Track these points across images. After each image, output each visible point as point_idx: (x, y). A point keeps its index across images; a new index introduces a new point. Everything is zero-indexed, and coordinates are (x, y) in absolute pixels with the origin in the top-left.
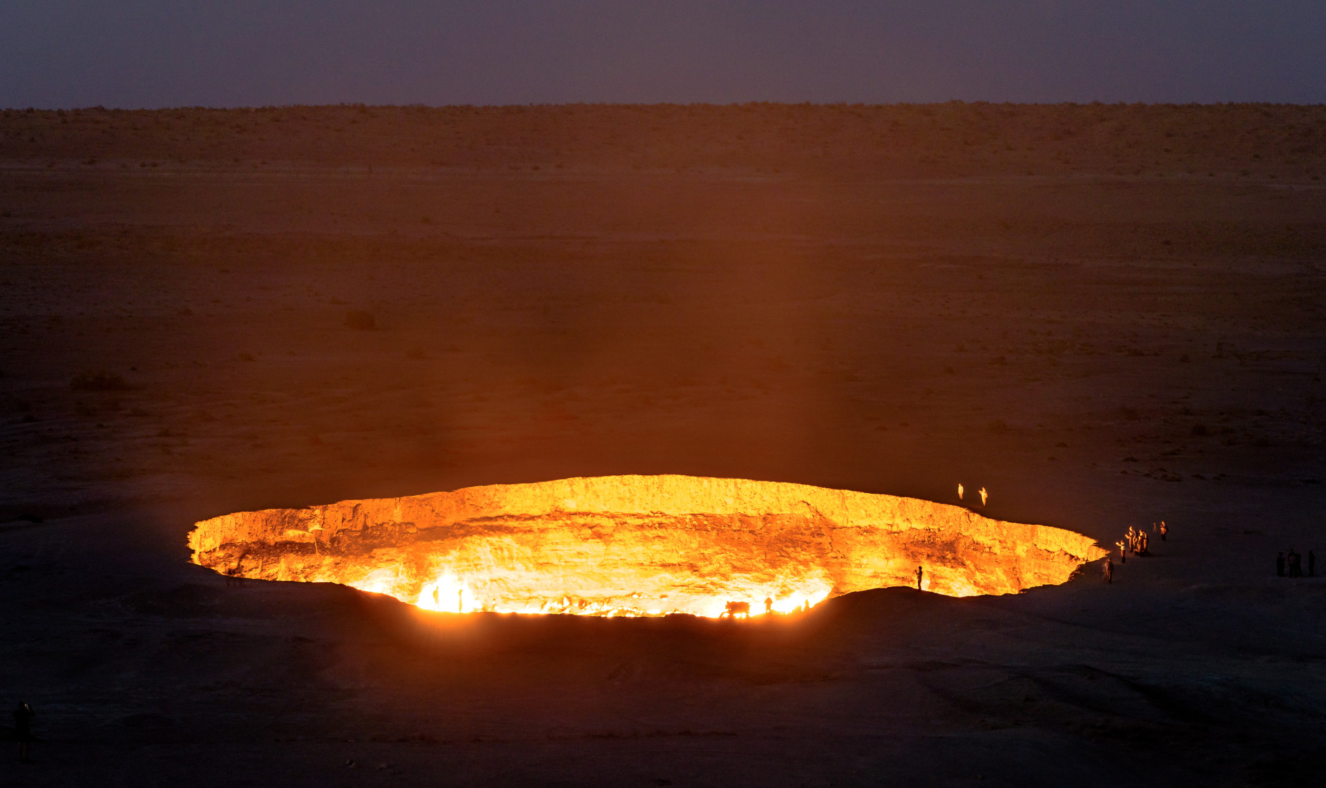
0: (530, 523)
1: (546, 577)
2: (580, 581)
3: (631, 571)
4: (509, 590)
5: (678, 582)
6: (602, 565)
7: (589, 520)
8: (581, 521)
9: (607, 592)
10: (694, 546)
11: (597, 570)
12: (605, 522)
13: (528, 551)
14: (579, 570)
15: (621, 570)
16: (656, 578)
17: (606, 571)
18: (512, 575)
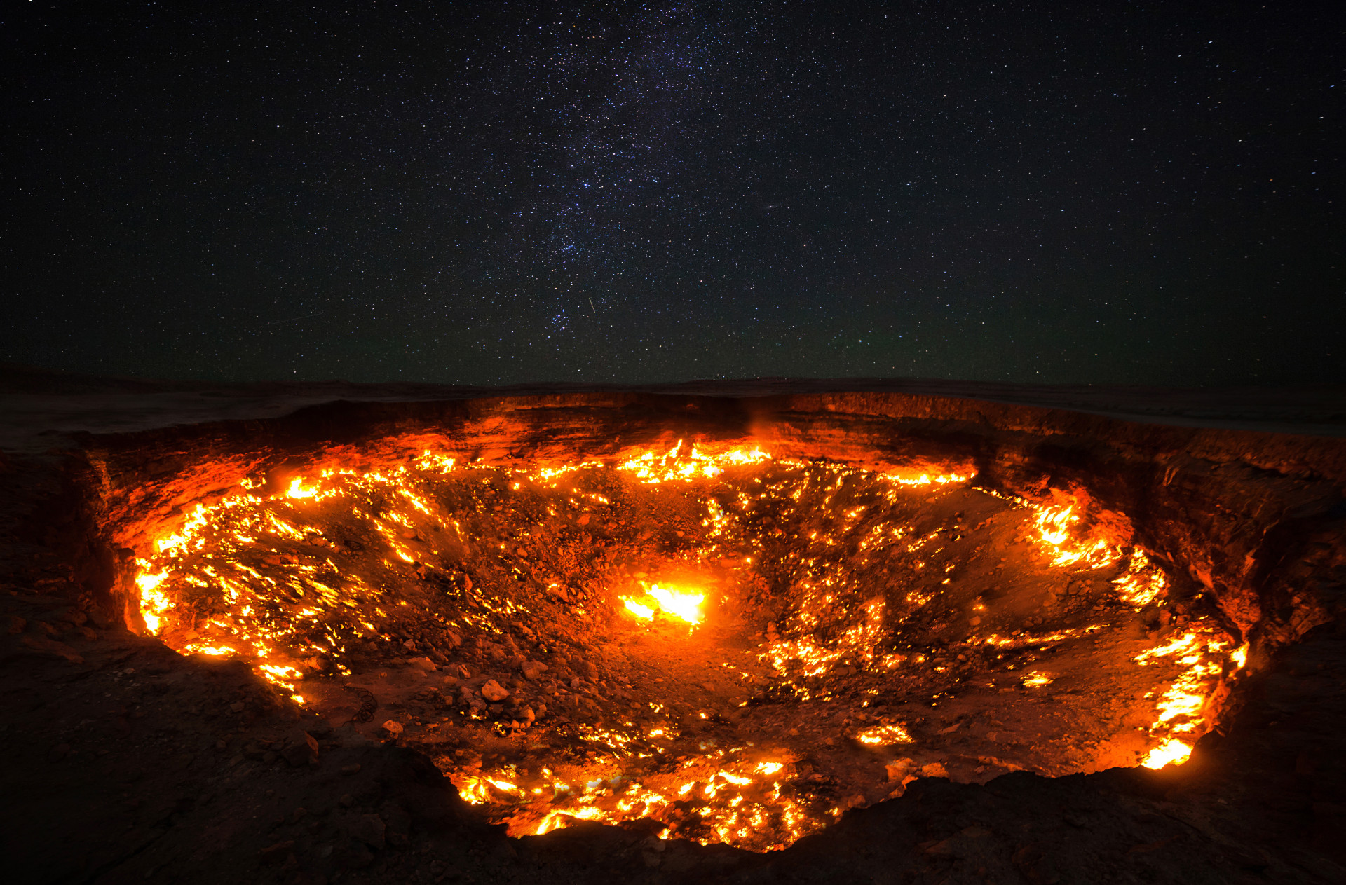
0: (804, 416)
1: (811, 446)
2: (830, 450)
3: (859, 447)
4: (790, 451)
5: (884, 456)
6: (843, 443)
7: (841, 417)
8: (837, 417)
9: (846, 458)
10: (896, 436)
11: (839, 445)
12: (850, 418)
13: (799, 431)
14: (829, 444)
15: (854, 447)
16: (873, 453)
17: (845, 446)
18: (791, 444)
